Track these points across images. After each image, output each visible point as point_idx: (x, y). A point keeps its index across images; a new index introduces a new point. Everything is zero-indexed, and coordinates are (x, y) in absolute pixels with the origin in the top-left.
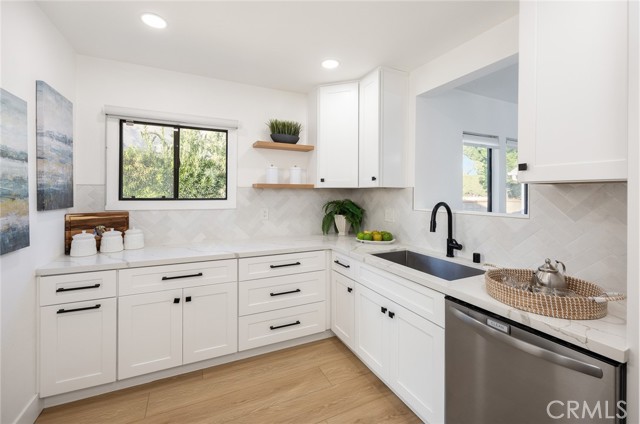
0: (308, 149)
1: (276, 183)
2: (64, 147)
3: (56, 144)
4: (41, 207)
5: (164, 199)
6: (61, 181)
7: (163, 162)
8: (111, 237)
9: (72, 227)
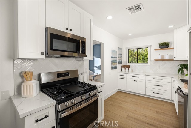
0: (173, 49)
1: (160, 59)
2: (121, 55)
3: (120, 55)
4: (118, 64)
5: (135, 63)
6: (121, 60)
7: (142, 54)
8: (127, 69)
9: (122, 67)
